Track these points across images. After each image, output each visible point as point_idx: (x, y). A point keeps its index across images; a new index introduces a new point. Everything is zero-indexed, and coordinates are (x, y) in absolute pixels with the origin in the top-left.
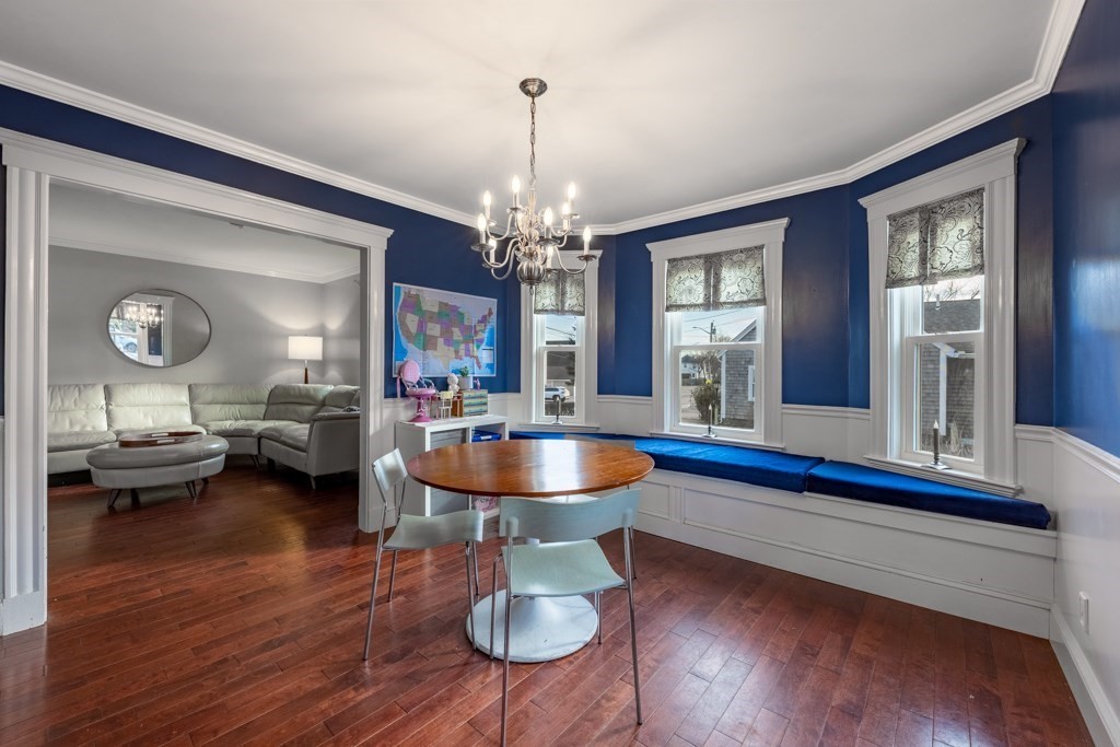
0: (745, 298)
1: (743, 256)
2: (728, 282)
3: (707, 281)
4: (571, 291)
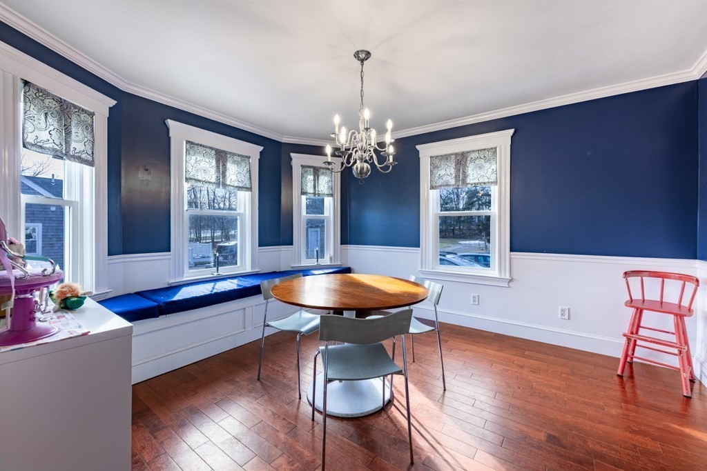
0: (241, 185)
1: (239, 159)
2: (230, 172)
3: (218, 167)
4: (77, 133)
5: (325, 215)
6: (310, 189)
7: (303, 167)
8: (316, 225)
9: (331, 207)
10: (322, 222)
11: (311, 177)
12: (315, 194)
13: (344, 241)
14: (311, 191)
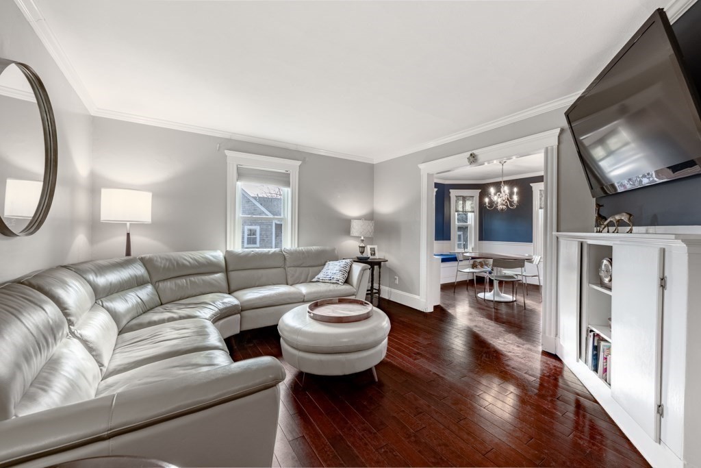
5: (468, 223)
6: (460, 209)
7: (457, 197)
8: (463, 229)
9: (472, 219)
10: (467, 228)
11: (461, 202)
12: (463, 211)
13: (481, 238)
14: (462, 210)
